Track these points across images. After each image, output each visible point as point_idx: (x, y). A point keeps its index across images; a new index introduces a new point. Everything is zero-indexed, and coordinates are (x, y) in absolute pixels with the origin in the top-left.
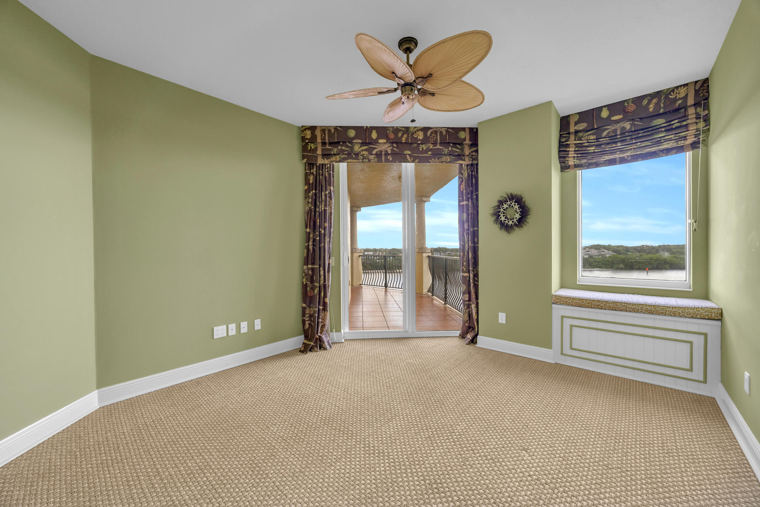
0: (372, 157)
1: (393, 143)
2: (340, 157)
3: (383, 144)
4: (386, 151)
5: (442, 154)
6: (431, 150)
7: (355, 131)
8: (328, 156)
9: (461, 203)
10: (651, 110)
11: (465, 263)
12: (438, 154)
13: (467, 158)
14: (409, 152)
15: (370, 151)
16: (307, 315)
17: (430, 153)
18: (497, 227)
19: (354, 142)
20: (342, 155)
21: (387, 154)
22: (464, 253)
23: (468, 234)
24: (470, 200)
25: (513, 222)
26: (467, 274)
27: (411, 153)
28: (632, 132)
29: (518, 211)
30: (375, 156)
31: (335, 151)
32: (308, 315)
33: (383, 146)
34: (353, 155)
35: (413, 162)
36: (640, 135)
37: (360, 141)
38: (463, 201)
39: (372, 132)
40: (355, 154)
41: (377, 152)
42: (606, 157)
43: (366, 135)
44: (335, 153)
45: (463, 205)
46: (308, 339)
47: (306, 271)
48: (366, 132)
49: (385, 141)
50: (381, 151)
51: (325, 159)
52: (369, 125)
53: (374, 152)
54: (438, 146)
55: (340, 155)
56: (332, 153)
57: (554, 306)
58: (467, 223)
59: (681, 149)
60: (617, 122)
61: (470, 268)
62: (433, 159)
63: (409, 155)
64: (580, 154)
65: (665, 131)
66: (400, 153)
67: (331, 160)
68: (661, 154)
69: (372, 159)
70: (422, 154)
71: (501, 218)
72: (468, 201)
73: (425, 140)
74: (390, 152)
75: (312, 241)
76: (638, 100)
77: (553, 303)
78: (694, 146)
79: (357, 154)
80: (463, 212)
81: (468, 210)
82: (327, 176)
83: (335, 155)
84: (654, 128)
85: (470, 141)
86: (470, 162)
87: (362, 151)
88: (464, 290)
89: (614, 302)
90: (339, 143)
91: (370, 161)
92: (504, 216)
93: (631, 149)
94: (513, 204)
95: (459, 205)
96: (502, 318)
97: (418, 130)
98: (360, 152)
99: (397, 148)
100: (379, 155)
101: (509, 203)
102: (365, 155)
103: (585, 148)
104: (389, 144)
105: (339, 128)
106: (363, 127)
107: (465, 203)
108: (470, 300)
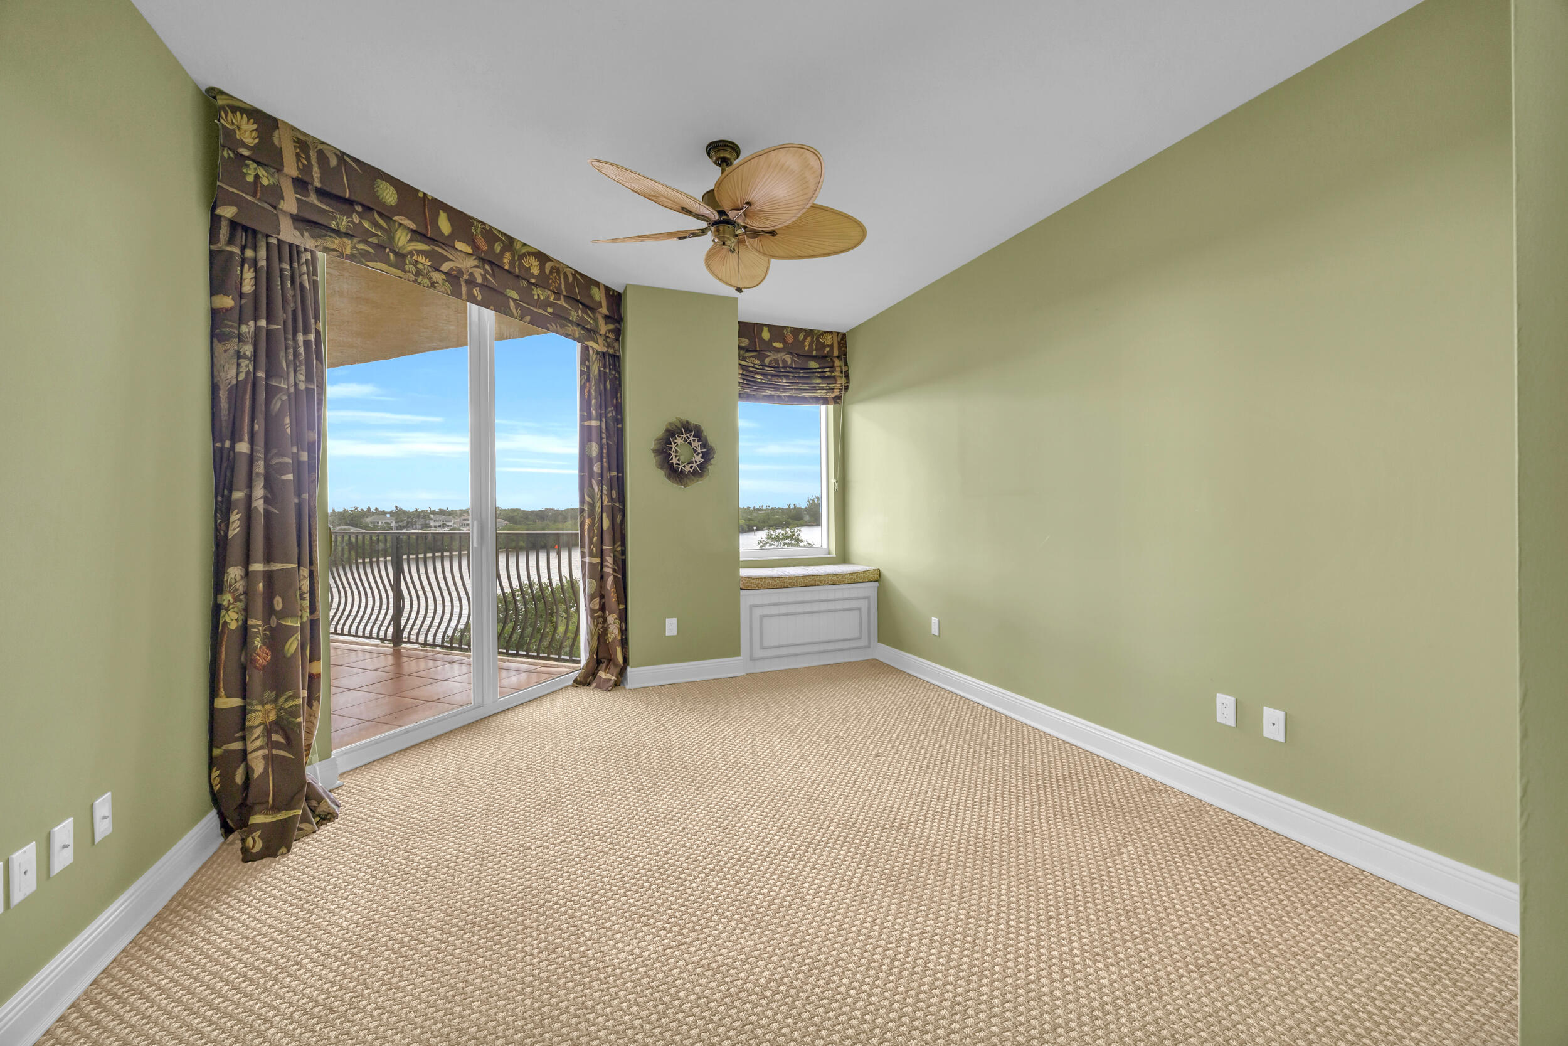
0: (437, 277)
1: (482, 260)
2: (355, 247)
3: (464, 255)
4: (471, 274)
5: (567, 319)
6: (551, 305)
7: (395, 192)
8: (317, 230)
9: (586, 423)
10: (807, 348)
11: (595, 539)
12: (559, 316)
13: (600, 340)
14: (516, 296)
15: (437, 261)
16: (258, 732)
17: (550, 310)
18: (661, 474)
19: (395, 221)
20: (359, 242)
21: (471, 282)
22: (593, 520)
23: (601, 484)
24: (604, 419)
25: (691, 467)
26: (598, 560)
27: (518, 298)
28: (792, 368)
29: (699, 451)
30: (444, 277)
31: (342, 223)
32: (261, 728)
33: (462, 258)
34: (391, 255)
35: (522, 318)
36: (801, 375)
37: (413, 226)
38: (590, 418)
39: (438, 214)
40: (396, 254)
41: (452, 269)
42: (769, 392)
43: (425, 214)
44: (342, 228)
45: (590, 427)
46: (268, 809)
47: (238, 585)
48: (425, 208)
49: (469, 250)
50: (460, 272)
51: (306, 234)
52: (432, 193)
53: (445, 267)
54: (562, 302)
55: (356, 240)
56: (333, 225)
57: (742, 592)
58: (600, 463)
59: (825, 401)
60: (778, 350)
61: (605, 547)
62: (553, 325)
63: (514, 300)
64: (747, 380)
65: (820, 377)
66: (500, 290)
67: (328, 245)
68: (811, 400)
69: (438, 283)
70: (536, 307)
71: (672, 459)
72: (601, 421)
73: (543, 281)
74: (479, 280)
75: (262, 484)
76: (796, 331)
77: (741, 589)
78: (837, 400)
79: (401, 256)
80: (590, 441)
81: (601, 438)
82: (307, 285)
83: (337, 232)
84: (812, 371)
85: (608, 309)
86: (605, 350)
87: (419, 252)
88: (593, 591)
89: (804, 577)
90: (350, 202)
91: (435, 287)
92: (676, 456)
93: (792, 389)
94: (691, 438)
95: (582, 427)
96: (671, 627)
97: (530, 253)
98: (411, 253)
99: (494, 276)
100: (453, 277)
101: (684, 436)
102: (420, 266)
103: (752, 374)
104: (475, 259)
105: (352, 163)
106: (417, 191)
107: (594, 423)
108: (603, 608)
